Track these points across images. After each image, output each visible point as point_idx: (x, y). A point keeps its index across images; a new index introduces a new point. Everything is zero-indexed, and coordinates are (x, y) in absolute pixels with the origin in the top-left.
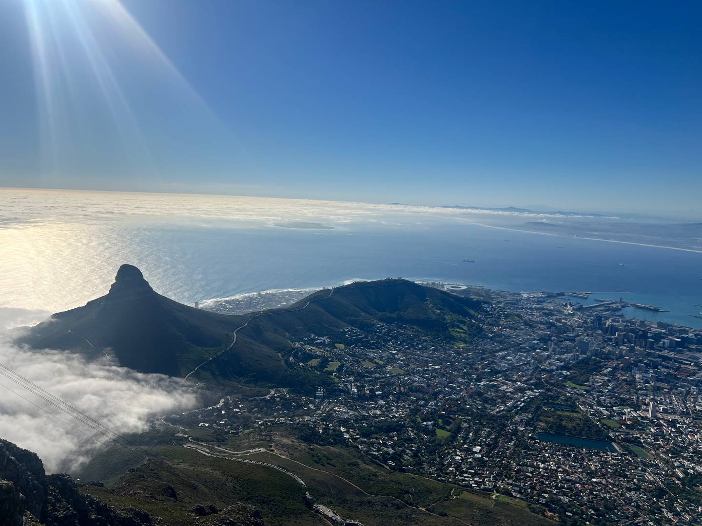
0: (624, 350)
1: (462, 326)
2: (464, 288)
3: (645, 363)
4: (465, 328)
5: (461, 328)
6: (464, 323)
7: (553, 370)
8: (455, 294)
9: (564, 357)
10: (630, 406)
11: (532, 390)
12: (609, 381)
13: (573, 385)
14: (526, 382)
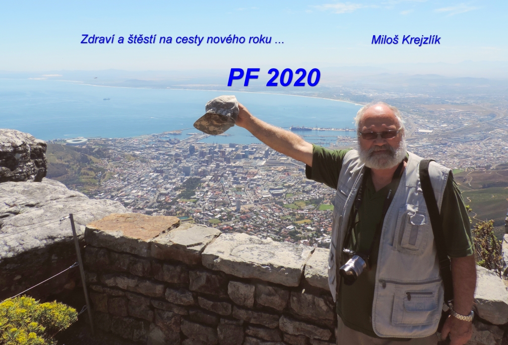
0: (212, 167)
1: (89, 172)
2: (84, 140)
3: (227, 174)
4: (93, 173)
5: (88, 175)
6: (90, 169)
7: (169, 193)
8: (77, 146)
9: (174, 181)
10: (224, 205)
11: (156, 211)
12: (207, 192)
13: (185, 200)
14: (150, 207)
